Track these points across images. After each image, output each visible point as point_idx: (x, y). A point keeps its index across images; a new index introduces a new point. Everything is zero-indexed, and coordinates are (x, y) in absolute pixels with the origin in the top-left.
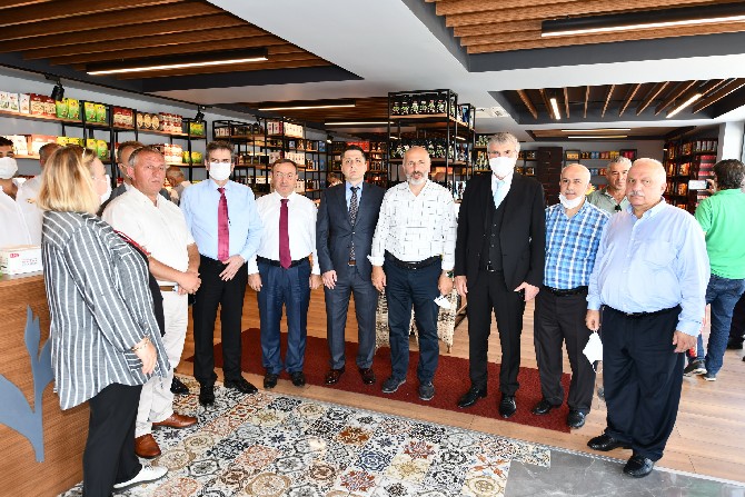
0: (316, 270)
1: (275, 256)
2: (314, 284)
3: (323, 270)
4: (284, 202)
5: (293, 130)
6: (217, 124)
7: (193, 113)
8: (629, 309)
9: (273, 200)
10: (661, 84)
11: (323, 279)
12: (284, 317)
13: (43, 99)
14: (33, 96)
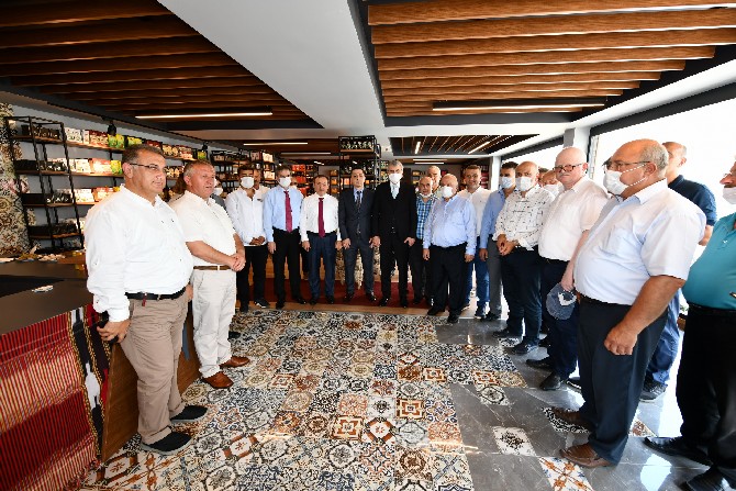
0: (339, 239)
1: (316, 231)
2: (339, 246)
3: (343, 238)
4: (321, 199)
5: (268, 157)
6: (215, 153)
7: (200, 146)
8: (444, 245)
9: (314, 198)
10: (458, 137)
11: (342, 243)
12: (322, 266)
13: (99, 134)
14: (91, 132)
